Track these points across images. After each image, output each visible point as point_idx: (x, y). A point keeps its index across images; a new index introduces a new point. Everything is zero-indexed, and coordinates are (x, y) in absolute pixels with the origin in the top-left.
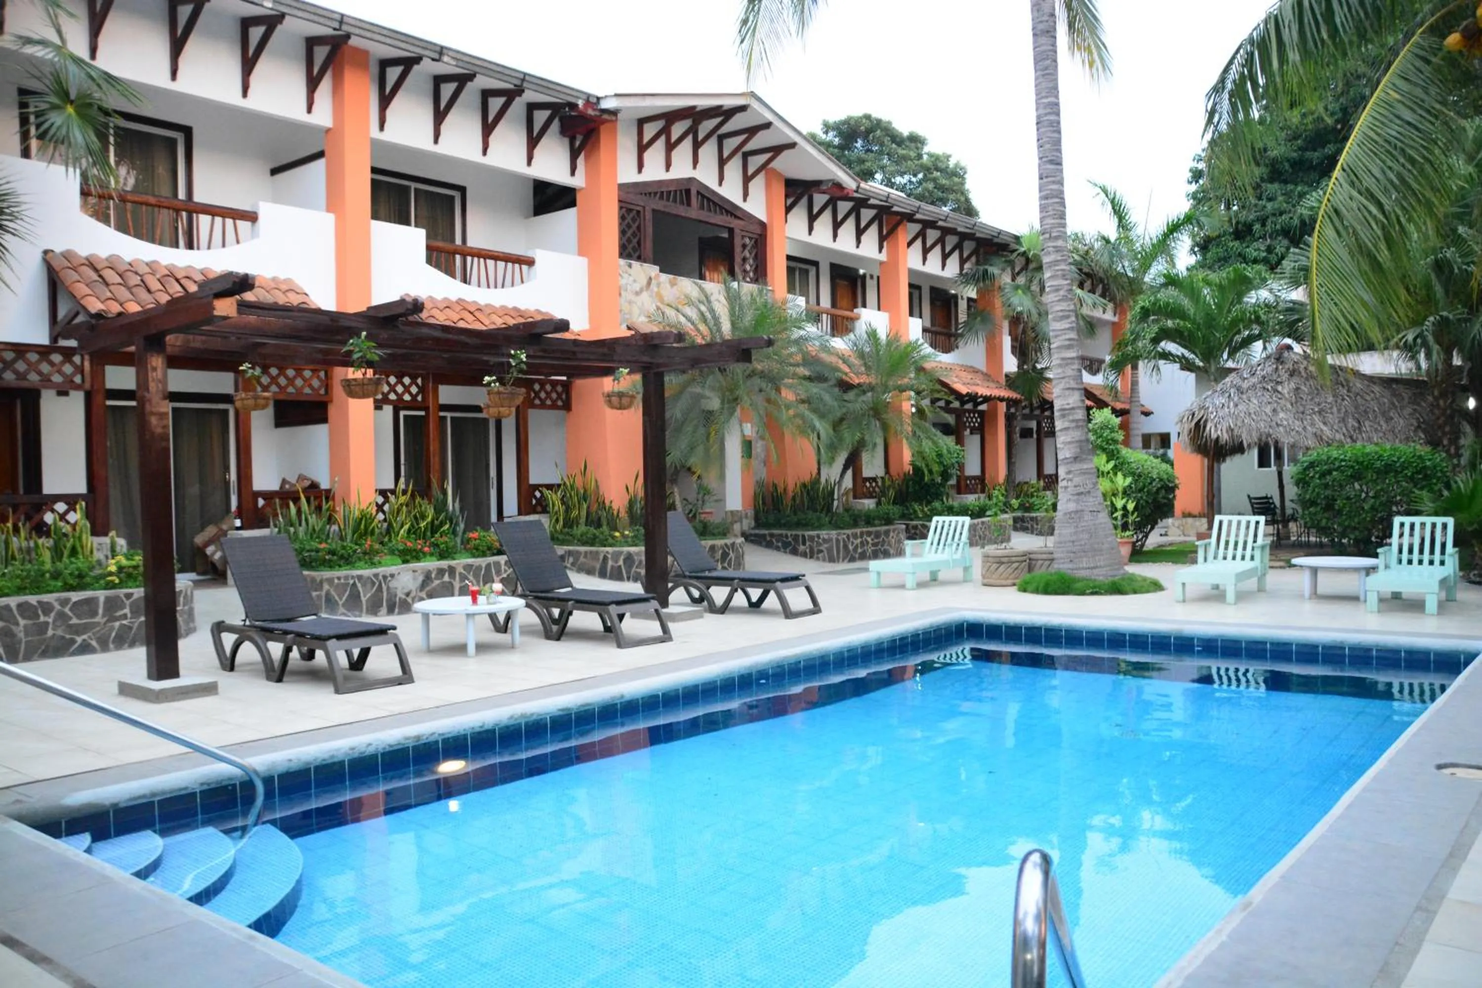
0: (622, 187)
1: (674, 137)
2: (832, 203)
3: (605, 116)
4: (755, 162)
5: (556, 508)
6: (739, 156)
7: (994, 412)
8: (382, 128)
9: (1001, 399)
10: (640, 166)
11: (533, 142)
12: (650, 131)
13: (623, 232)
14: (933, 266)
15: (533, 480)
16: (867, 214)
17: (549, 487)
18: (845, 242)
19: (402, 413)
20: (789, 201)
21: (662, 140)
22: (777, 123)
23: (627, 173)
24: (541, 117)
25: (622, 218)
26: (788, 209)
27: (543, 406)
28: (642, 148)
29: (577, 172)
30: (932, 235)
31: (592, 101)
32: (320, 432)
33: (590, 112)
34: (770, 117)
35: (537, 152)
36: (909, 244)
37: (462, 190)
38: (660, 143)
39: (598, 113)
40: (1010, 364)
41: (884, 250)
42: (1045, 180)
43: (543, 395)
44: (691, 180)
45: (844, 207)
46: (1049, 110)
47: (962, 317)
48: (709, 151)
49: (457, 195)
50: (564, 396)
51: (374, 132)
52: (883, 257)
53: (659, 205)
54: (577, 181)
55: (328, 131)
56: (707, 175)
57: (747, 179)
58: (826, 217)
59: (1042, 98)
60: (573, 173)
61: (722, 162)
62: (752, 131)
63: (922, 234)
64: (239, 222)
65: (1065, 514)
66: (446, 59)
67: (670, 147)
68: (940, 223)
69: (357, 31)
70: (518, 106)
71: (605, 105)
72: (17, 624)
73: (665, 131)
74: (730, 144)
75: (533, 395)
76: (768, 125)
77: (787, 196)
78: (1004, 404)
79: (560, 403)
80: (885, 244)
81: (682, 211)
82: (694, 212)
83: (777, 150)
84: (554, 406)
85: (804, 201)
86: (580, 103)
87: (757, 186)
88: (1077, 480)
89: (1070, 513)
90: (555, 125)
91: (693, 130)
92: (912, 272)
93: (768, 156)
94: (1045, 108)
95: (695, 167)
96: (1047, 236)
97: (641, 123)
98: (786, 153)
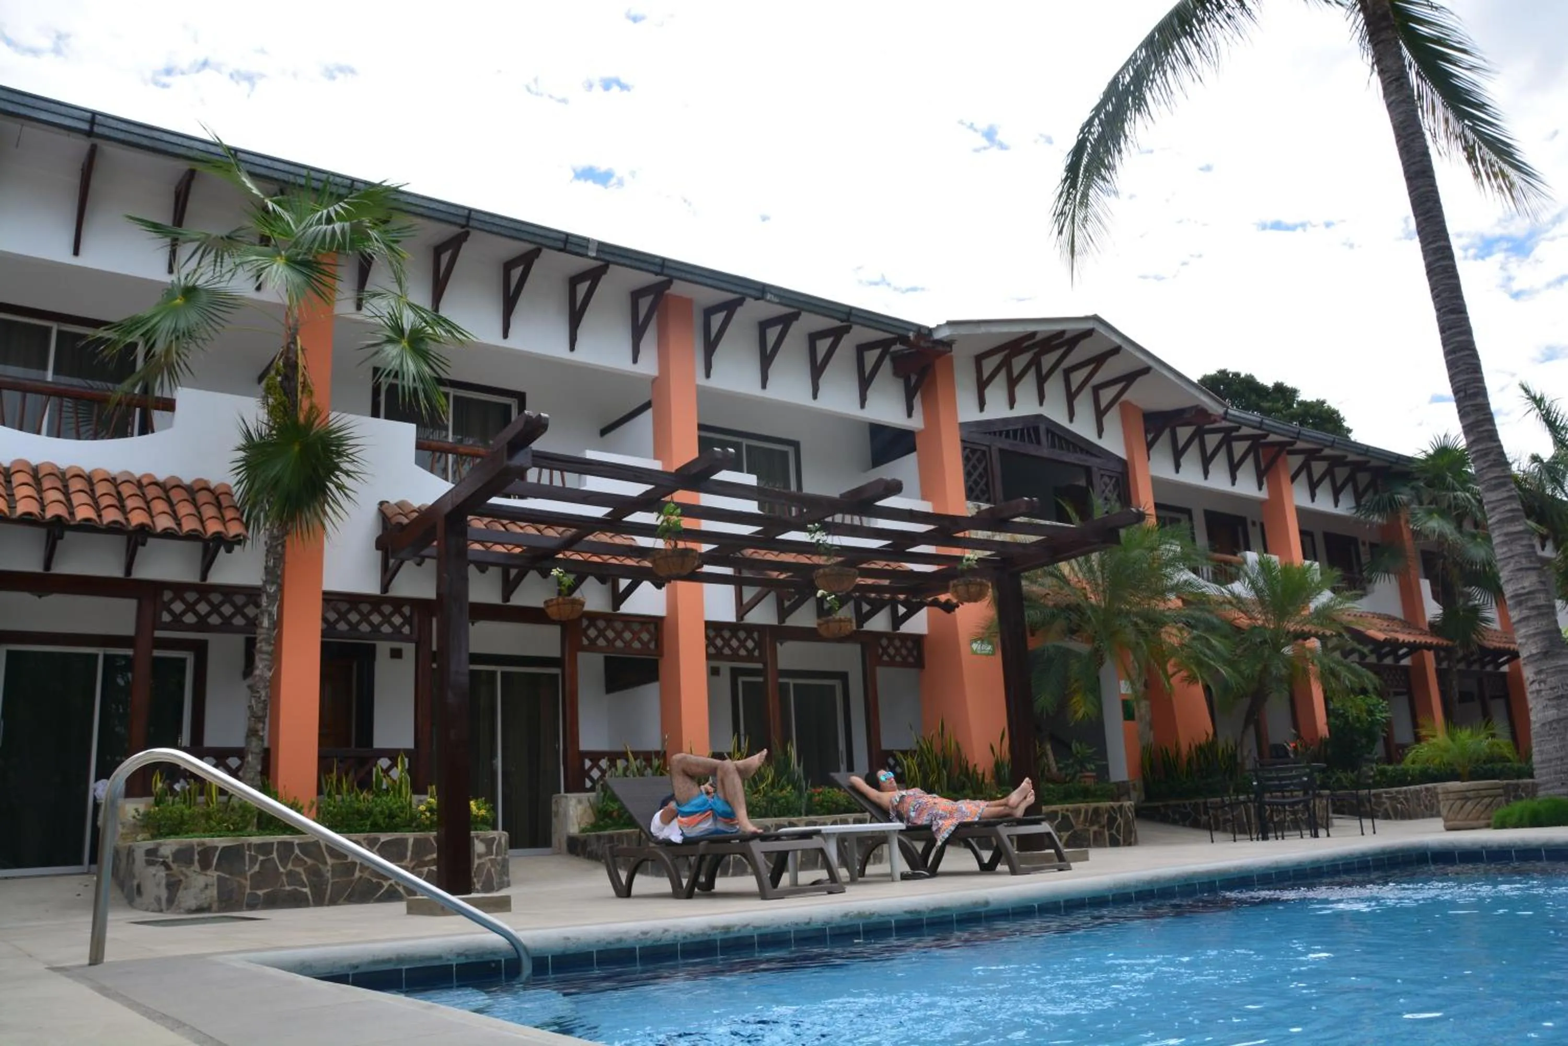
0: (963, 425)
1: (1016, 372)
2: (1199, 434)
3: (940, 348)
4: (1107, 395)
5: (912, 774)
6: (1087, 391)
7: (1420, 667)
8: (708, 375)
9: (1429, 647)
10: (982, 405)
11: (865, 384)
12: (989, 365)
13: (968, 474)
14: (1324, 504)
15: (885, 746)
16: (1239, 448)
17: (904, 753)
18: (1219, 481)
19: (741, 680)
20: (1150, 437)
21: (1003, 374)
22: (1125, 346)
23: (968, 412)
24: (871, 357)
25: (967, 459)
26: (1150, 445)
27: (892, 663)
28: (982, 386)
29: (914, 413)
30: (1318, 468)
31: (923, 333)
32: (650, 693)
33: (922, 344)
34: (1118, 341)
35: (870, 393)
36: (1293, 479)
37: (796, 445)
38: (1001, 378)
39: (930, 345)
40: (1432, 609)
41: (1265, 487)
42: (1448, 333)
43: (892, 651)
44: (1039, 417)
45: (1212, 441)
46: (1440, 256)
47: (1365, 558)
48: (1055, 387)
49: (790, 450)
50: (915, 653)
51: (701, 380)
52: (1263, 495)
53: (1006, 444)
54: (916, 423)
55: (655, 380)
56: (1055, 411)
57: (1100, 414)
58: (1194, 450)
59: (1430, 243)
60: (910, 415)
61: (1071, 397)
62: (1099, 360)
63: (1306, 466)
64: (566, 474)
65: (1544, 725)
66: (769, 296)
67: (1012, 383)
68: (1327, 452)
69: (678, 274)
70: (848, 344)
71: (938, 336)
72: (325, 863)
73: (1006, 364)
74: (1077, 378)
75: (880, 651)
76: (1117, 350)
77: (1147, 432)
78: (1432, 653)
79: (911, 660)
80: (1265, 479)
81: (1032, 449)
82: (1045, 451)
83: (1129, 379)
84: (904, 664)
85: (1166, 434)
86: (911, 335)
87: (1112, 420)
88: (1552, 681)
89: (1550, 723)
90: (887, 364)
91: (1035, 362)
92: (1302, 513)
93: (1119, 387)
94: (1434, 253)
95: (1041, 404)
96: (1462, 394)
97: (979, 359)
98: (1140, 381)
